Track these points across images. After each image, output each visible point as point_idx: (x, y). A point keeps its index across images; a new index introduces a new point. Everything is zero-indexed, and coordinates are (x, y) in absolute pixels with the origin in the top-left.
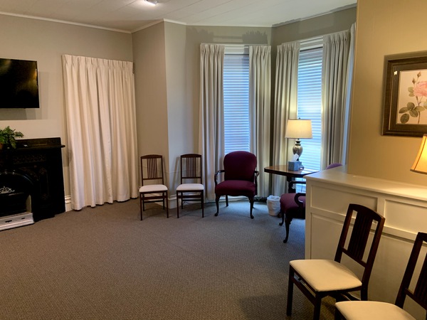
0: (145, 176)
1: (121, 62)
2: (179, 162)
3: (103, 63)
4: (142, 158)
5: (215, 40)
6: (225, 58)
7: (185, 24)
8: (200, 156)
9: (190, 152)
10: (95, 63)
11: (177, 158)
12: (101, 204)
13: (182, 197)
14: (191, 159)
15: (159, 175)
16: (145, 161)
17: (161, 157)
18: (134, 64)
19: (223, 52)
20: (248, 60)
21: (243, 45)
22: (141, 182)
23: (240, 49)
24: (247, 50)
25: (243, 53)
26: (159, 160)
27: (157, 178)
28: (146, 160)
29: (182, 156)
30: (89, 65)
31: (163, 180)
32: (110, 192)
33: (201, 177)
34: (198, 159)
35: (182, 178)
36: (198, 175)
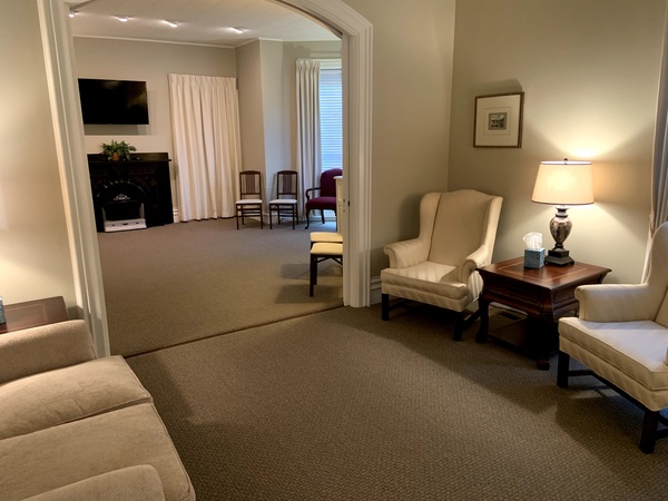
1: (224, 78)
2: (276, 179)
3: (206, 80)
4: (243, 173)
5: (312, 55)
6: (321, 73)
7: (281, 40)
8: (296, 173)
9: (287, 169)
10: (199, 80)
11: (274, 175)
13: (278, 210)
14: (287, 176)
15: (257, 191)
16: (243, 177)
17: (259, 173)
18: (237, 80)
19: (318, 69)
22: (242, 195)
23: (337, 63)
26: (257, 176)
27: (255, 194)
28: (245, 175)
29: (279, 173)
30: (193, 82)
31: (260, 195)
33: (296, 194)
34: (294, 176)
35: (278, 194)
36: (294, 191)
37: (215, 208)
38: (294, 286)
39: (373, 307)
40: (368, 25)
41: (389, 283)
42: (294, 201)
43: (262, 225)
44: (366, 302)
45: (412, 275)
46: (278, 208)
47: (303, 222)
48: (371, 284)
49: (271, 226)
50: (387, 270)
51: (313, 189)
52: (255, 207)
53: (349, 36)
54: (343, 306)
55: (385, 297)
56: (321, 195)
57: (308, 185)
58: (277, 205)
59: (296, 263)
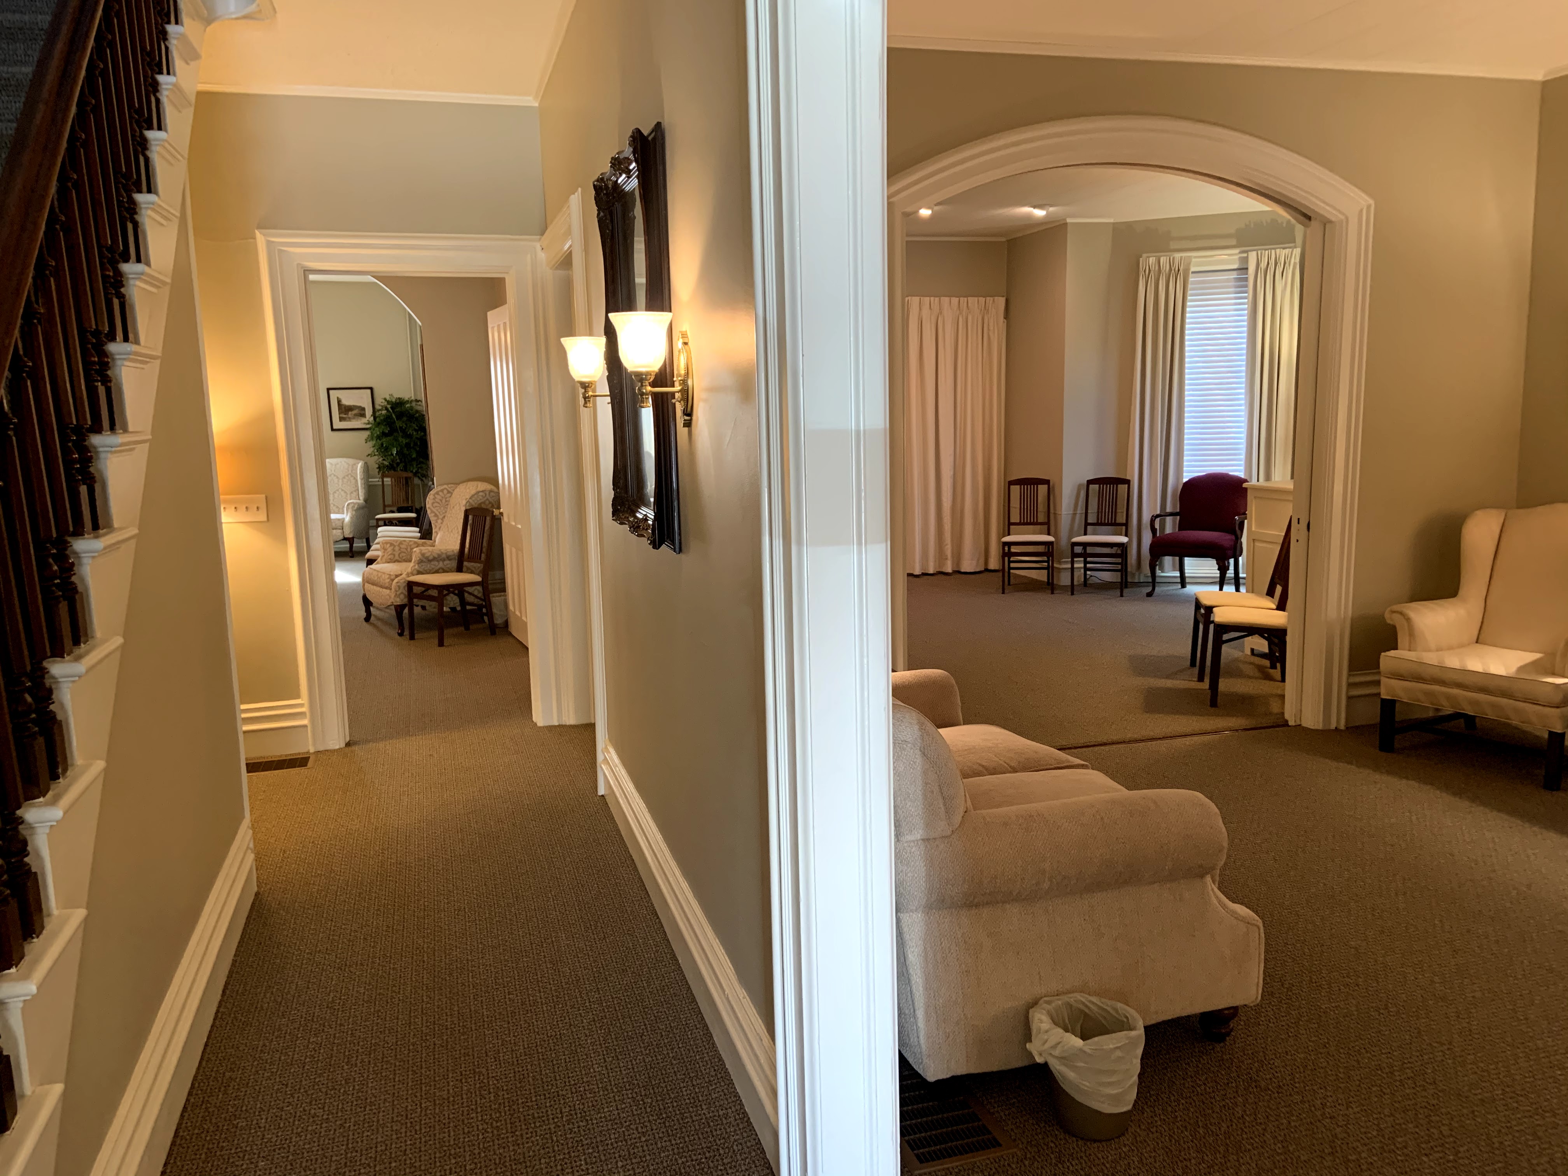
0: (1015, 518)
1: (982, 300)
2: (1083, 494)
3: (949, 305)
4: (1011, 483)
6: (1192, 279)
7: (1112, 221)
8: (1127, 482)
9: (1110, 472)
10: (936, 307)
11: (1080, 486)
12: (931, 571)
13: (1085, 555)
14: (1107, 488)
15: (1042, 518)
16: (1015, 489)
17: (1047, 482)
18: (1007, 301)
19: (1187, 271)
20: (1246, 279)
21: (1236, 251)
22: (1008, 526)
23: (1229, 258)
24: (1245, 260)
25: (1235, 266)
26: (1042, 488)
27: (1037, 524)
28: (1018, 487)
29: (1090, 482)
30: (926, 312)
31: (1048, 526)
32: (948, 550)
33: (1126, 525)
34: (1123, 488)
35: (1087, 524)
36: (1121, 519)
37: (949, 553)
38: (1169, 690)
39: (1353, 730)
40: (1364, 200)
41: (1400, 677)
42: (1124, 539)
43: (1050, 586)
44: (1338, 720)
45: (1453, 661)
46: (1085, 551)
47: (1138, 584)
48: (1350, 685)
49: (1072, 589)
50: (1392, 653)
51: (1162, 515)
52: (1041, 549)
53: (1326, 223)
54: (1286, 724)
55: (1388, 706)
56: (1182, 527)
57: (1150, 507)
58: (1085, 545)
59: (1154, 653)
